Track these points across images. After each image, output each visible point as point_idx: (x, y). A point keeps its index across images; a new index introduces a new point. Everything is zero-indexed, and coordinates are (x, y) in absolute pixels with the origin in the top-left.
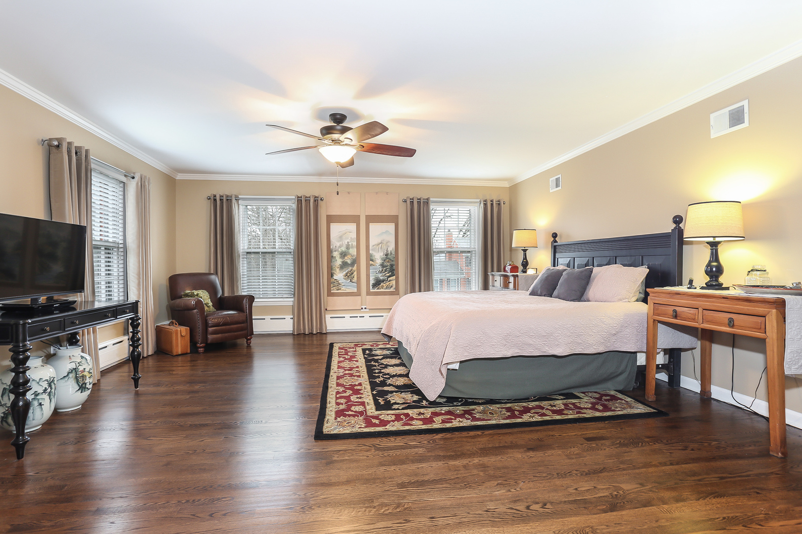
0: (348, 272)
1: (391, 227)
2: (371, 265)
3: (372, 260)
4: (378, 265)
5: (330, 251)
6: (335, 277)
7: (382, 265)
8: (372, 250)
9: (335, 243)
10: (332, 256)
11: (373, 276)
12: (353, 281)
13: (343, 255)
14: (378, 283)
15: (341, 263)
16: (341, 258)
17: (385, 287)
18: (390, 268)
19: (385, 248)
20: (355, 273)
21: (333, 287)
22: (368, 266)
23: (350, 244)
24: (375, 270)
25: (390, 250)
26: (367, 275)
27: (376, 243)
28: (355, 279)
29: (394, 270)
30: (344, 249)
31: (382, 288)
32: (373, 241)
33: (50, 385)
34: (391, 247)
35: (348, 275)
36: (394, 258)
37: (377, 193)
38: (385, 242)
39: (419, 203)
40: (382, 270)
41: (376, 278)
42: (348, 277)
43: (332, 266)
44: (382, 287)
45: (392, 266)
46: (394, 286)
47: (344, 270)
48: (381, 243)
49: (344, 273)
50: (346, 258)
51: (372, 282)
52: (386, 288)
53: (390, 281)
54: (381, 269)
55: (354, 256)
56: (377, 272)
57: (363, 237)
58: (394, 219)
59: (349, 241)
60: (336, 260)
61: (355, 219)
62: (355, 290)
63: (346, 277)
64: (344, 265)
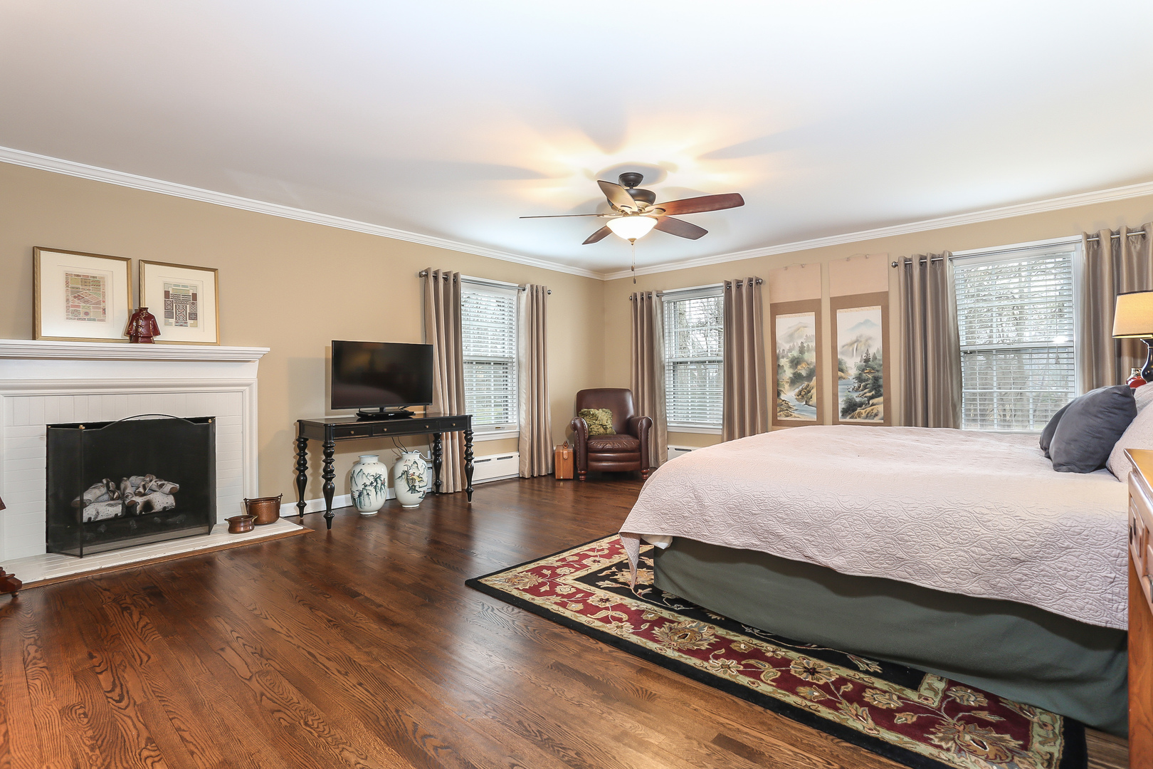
0: (803, 389)
1: (875, 313)
2: (841, 378)
3: (842, 370)
4: (851, 378)
5: (776, 358)
6: (783, 397)
7: (859, 378)
8: (842, 353)
9: (783, 345)
10: (779, 365)
11: (842, 396)
12: (810, 403)
13: (795, 362)
14: (851, 408)
15: (791, 376)
16: (791, 367)
17: (864, 415)
18: (873, 381)
19: (863, 348)
20: (814, 391)
21: (780, 412)
22: (836, 380)
23: (805, 345)
24: (846, 387)
25: (872, 352)
26: (833, 394)
27: (848, 341)
28: (814, 401)
29: (880, 386)
30: (795, 353)
31: (859, 417)
32: (842, 340)
33: (376, 480)
34: (876, 348)
35: (803, 393)
36: (881, 365)
37: (848, 259)
38: (863, 340)
39: (922, 265)
40: (859, 387)
41: (849, 399)
42: (803, 396)
43: (778, 381)
44: (859, 415)
45: (876, 379)
46: (881, 415)
47: (796, 386)
48: (857, 341)
49: (797, 390)
50: (799, 367)
51: (841, 405)
52: (867, 417)
53: (873, 405)
54: (856, 385)
55: (811, 363)
56: (851, 390)
57: (826, 333)
58: (880, 299)
59: (803, 340)
60: (785, 371)
61: (812, 306)
62: (814, 418)
63: (800, 397)
64: (797, 378)
